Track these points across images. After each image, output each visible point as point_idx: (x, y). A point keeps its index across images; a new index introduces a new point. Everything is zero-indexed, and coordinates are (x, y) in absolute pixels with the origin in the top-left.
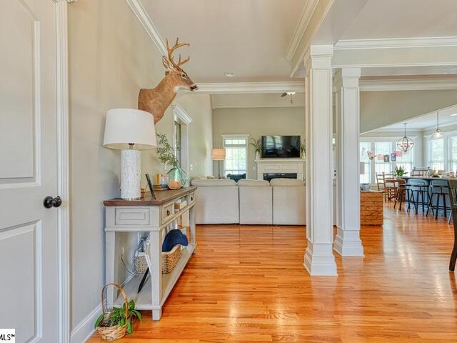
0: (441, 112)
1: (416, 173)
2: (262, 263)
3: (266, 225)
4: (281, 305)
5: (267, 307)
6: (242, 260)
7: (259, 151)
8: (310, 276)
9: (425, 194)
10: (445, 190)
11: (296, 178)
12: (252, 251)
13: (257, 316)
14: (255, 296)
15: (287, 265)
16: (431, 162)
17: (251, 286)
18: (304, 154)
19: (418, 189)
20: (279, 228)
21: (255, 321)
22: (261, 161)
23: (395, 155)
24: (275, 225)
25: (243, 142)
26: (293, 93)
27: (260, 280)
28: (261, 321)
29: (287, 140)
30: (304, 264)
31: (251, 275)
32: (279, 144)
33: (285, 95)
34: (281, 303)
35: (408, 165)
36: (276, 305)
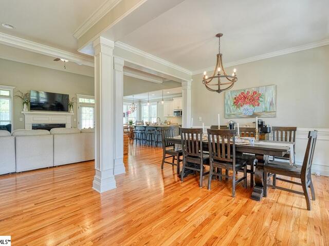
0: (150, 93)
1: (138, 123)
2: (57, 197)
3: (47, 168)
4: (88, 219)
5: (79, 226)
6: (36, 201)
7: (27, 103)
8: (99, 194)
9: (144, 134)
10: (153, 132)
11: (65, 127)
12: (41, 192)
13: (74, 235)
14: (64, 223)
15: (81, 192)
16: (144, 118)
17: (57, 217)
18: (72, 109)
19: (140, 132)
20: (60, 168)
21: (74, 239)
22: (30, 112)
23: (128, 113)
24: (55, 167)
25: (7, 93)
26: (66, 61)
27: (63, 210)
28: (79, 237)
29: (51, 96)
30: (93, 188)
31: (52, 210)
32: (43, 99)
33: (58, 60)
34: (88, 218)
35: (134, 119)
36: (85, 221)
